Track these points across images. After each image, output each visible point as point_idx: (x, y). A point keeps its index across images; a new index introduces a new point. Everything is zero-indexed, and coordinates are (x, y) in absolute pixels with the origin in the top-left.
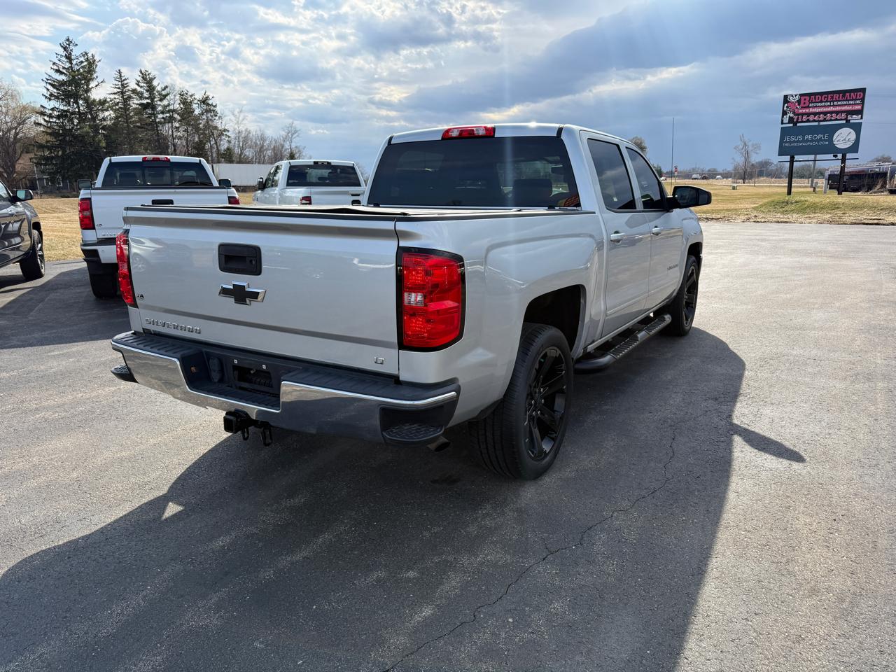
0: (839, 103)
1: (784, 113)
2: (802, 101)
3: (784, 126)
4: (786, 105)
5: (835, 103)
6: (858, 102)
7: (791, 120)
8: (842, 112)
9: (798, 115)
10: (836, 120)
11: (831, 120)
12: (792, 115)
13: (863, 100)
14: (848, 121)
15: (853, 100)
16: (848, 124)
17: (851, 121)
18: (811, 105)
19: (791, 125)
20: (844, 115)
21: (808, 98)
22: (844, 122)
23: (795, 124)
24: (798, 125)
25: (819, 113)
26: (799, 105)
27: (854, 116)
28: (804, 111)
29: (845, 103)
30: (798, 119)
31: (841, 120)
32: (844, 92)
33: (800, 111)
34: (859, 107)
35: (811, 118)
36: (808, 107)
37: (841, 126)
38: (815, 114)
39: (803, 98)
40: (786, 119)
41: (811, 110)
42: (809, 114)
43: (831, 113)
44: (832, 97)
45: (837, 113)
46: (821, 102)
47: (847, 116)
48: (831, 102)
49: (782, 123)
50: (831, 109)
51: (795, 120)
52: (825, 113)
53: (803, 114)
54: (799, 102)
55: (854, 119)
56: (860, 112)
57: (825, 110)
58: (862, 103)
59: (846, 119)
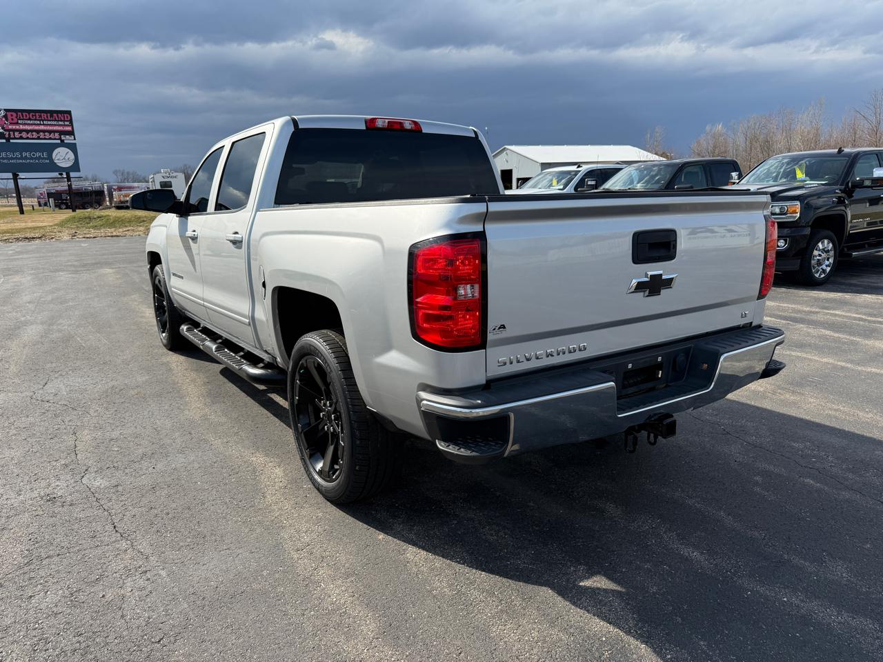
0: (49, 123)
2: (9, 117)
5: (45, 122)
6: (67, 123)
8: (55, 132)
9: (9, 130)
10: (50, 139)
11: (45, 139)
13: (71, 121)
14: (62, 141)
15: (61, 121)
16: (63, 144)
17: (65, 141)
18: (20, 122)
21: (14, 114)
22: (59, 141)
23: (8, 140)
24: (11, 141)
25: (32, 131)
26: (7, 120)
27: (67, 137)
28: (14, 127)
29: (55, 123)
30: (9, 134)
31: (55, 139)
32: (51, 112)
33: (10, 127)
34: (69, 128)
35: (24, 135)
36: (17, 123)
37: (57, 146)
38: (28, 131)
39: (9, 114)
41: (22, 127)
42: (20, 131)
43: (44, 131)
44: (40, 116)
45: (50, 132)
46: (30, 119)
47: (60, 135)
48: (40, 120)
50: (42, 128)
51: (7, 136)
52: (38, 132)
53: (14, 131)
55: (68, 139)
56: (71, 133)
57: (37, 128)
58: (71, 124)
59: (60, 139)
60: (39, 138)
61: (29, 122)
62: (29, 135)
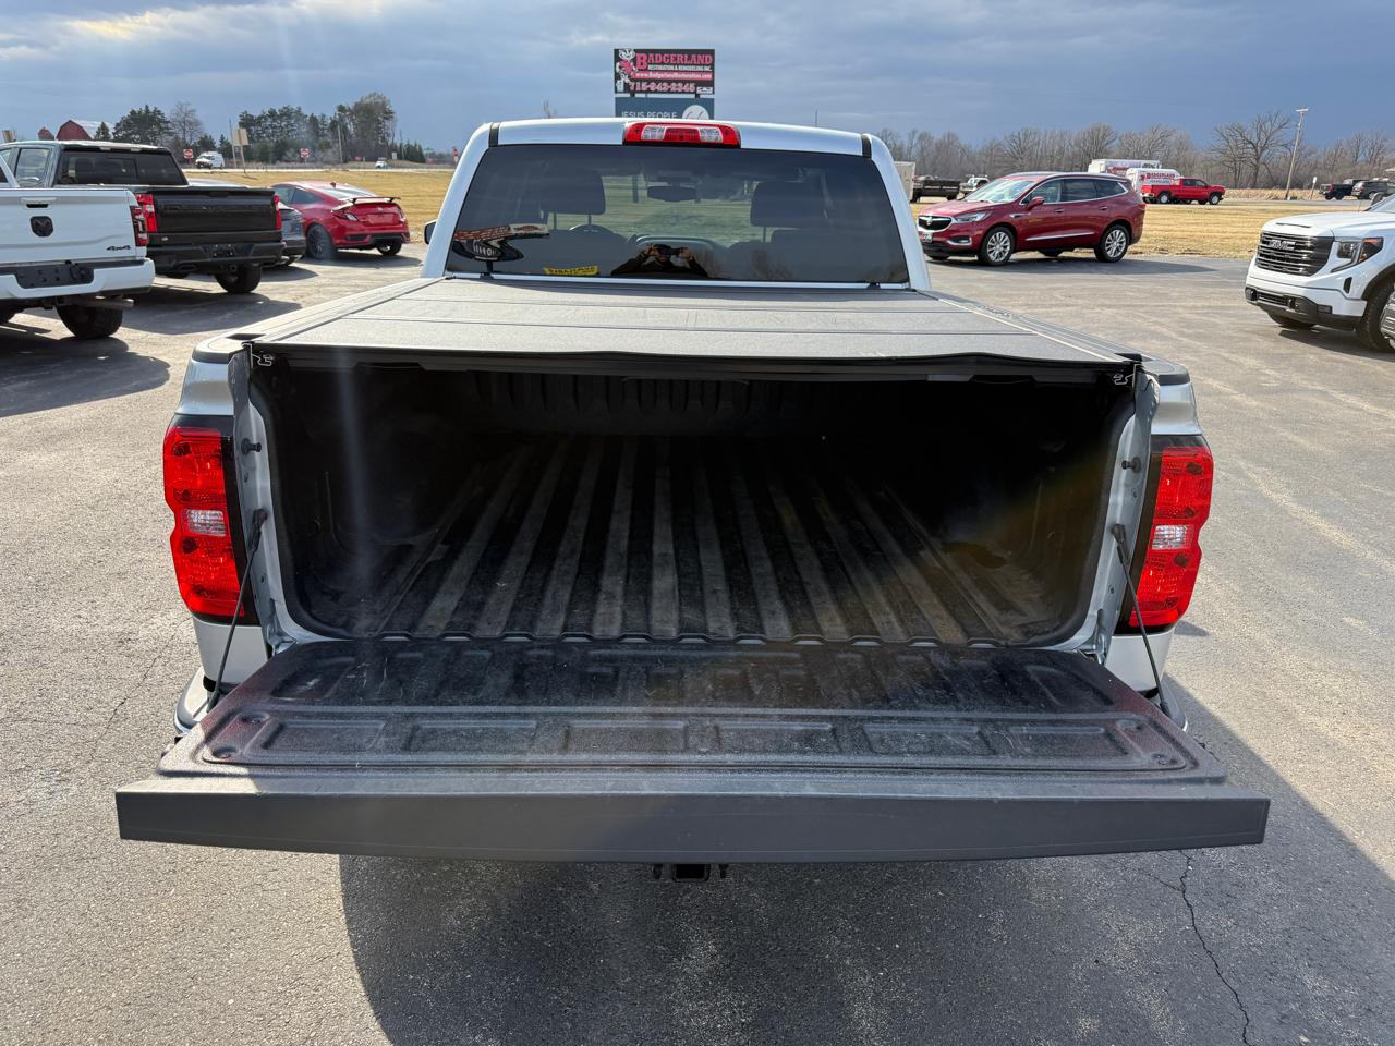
0: (685, 68)
1: (617, 77)
2: (639, 60)
3: (619, 95)
4: (618, 64)
5: (680, 68)
6: (707, 69)
7: (627, 86)
8: (689, 81)
9: (635, 80)
10: (683, 92)
11: (677, 92)
12: (627, 80)
13: (712, 66)
14: (697, 95)
15: (700, 65)
16: (698, 100)
17: (701, 96)
18: (650, 67)
19: (628, 95)
20: (692, 85)
21: (645, 56)
22: (693, 96)
23: (633, 94)
24: (637, 95)
25: (662, 81)
26: (635, 65)
27: (705, 89)
28: (642, 75)
30: (635, 86)
31: (689, 92)
32: (689, 52)
33: (638, 75)
34: (709, 77)
35: (653, 86)
36: (646, 70)
37: (689, 103)
38: (657, 81)
39: (639, 56)
40: (621, 87)
41: (651, 75)
42: (649, 81)
43: (677, 81)
44: (676, 59)
45: (684, 82)
46: (662, 63)
47: (696, 86)
48: (674, 65)
49: (616, 92)
50: (676, 76)
51: (632, 89)
52: (669, 81)
53: (641, 80)
54: (634, 60)
55: (705, 93)
56: (710, 83)
57: (668, 76)
58: (712, 72)
59: (695, 92)
60: (669, 92)
61: (660, 67)
62: (658, 88)
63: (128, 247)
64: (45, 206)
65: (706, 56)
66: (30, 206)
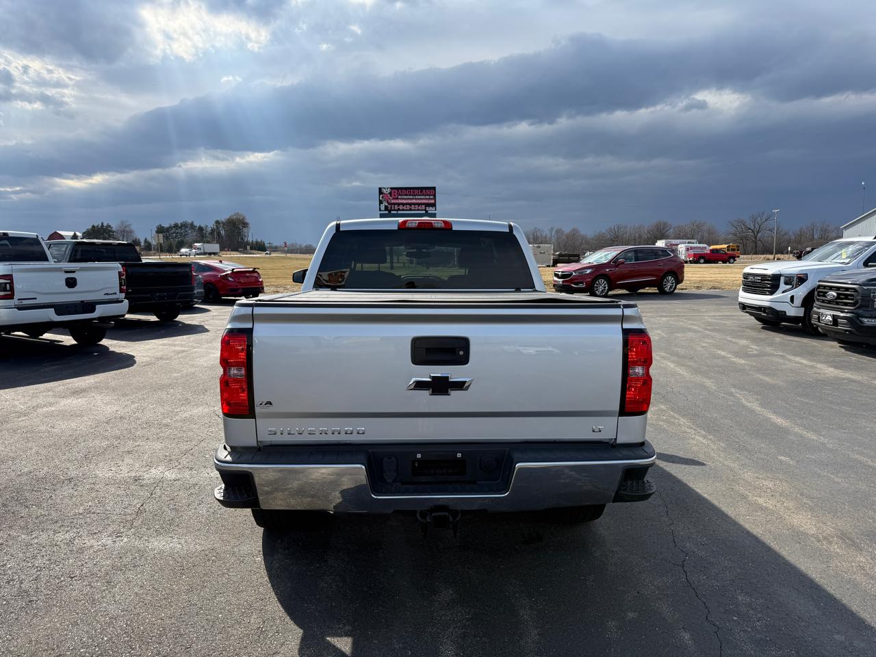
0: (419, 197)
1: (381, 202)
2: (393, 194)
3: (381, 212)
4: (381, 196)
5: (416, 197)
6: (431, 197)
7: (386, 208)
8: (422, 204)
9: (391, 204)
10: (418, 210)
11: (415, 210)
12: (387, 204)
13: (435, 195)
14: (427, 211)
15: (428, 195)
17: (429, 212)
18: (399, 197)
19: (387, 212)
20: (423, 206)
21: (396, 191)
22: (424, 212)
23: (390, 211)
24: (392, 212)
25: (407, 204)
26: (391, 196)
27: (431, 208)
28: (395, 201)
30: (391, 207)
31: (422, 210)
32: (422, 189)
33: (393, 201)
34: (433, 201)
35: (401, 207)
36: (397, 198)
38: (403, 204)
39: (393, 191)
40: (383, 208)
41: (400, 201)
42: (399, 204)
43: (415, 204)
44: (414, 192)
45: (419, 204)
46: (406, 195)
47: (426, 207)
48: (413, 196)
49: (380, 210)
50: (414, 201)
51: (389, 208)
52: (410, 204)
53: (394, 204)
54: (390, 193)
56: (434, 205)
57: (410, 201)
58: (435, 199)
59: (425, 210)
60: (410, 210)
61: (405, 197)
62: (404, 208)
63: (116, 293)
64: (74, 272)
65: (431, 191)
66: (66, 272)
